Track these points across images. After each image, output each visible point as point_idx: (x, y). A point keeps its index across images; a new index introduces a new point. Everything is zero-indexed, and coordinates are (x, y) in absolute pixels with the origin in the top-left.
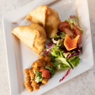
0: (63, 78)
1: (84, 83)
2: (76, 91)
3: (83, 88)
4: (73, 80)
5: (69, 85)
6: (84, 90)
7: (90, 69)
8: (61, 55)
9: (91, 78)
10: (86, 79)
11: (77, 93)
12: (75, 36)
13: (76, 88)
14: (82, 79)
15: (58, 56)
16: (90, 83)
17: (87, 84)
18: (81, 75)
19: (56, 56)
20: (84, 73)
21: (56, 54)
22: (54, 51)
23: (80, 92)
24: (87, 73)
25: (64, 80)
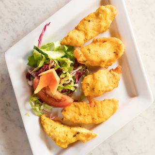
0: (45, 29)
1: (14, 30)
2: (24, 17)
3: (14, 22)
6: (12, 20)
9: (5, 39)
11: (22, 14)
12: (43, 91)
13: (24, 22)
14: (17, 36)
15: (61, 59)
16: (5, 31)
17: (9, 30)
19: (65, 59)
21: (64, 61)
22: (69, 66)
25: (44, 27)
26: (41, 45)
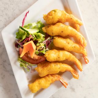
1: (6, 14)
2: (12, 6)
4: (17, 15)
5: (20, 10)
6: (5, 8)
7: (3, 28)
8: (34, 36)
9: (1, 20)
10: (5, 19)
11: (11, 4)
12: (26, 55)
13: (13, 9)
14: (9, 18)
15: (37, 34)
17: (3, 14)
18: (11, 22)
20: (9, 24)
21: (39, 35)
22: (42, 38)
23: (9, 6)
24: (5, 25)
25: (26, 13)
26: (24, 26)
